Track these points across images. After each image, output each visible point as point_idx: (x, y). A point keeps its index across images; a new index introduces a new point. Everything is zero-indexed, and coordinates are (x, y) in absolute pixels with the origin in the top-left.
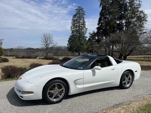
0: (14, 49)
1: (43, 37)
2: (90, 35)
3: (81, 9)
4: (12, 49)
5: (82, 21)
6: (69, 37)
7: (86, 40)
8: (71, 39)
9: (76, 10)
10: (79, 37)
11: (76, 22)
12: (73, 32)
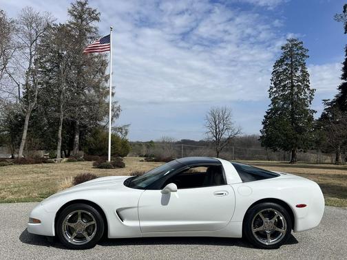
0: (156, 143)
1: (210, 117)
2: (328, 104)
3: (296, 45)
4: (151, 142)
5: (299, 73)
6: (266, 114)
7: (311, 119)
8: (270, 118)
9: (283, 48)
10: (292, 113)
11: (282, 77)
12: (274, 101)
